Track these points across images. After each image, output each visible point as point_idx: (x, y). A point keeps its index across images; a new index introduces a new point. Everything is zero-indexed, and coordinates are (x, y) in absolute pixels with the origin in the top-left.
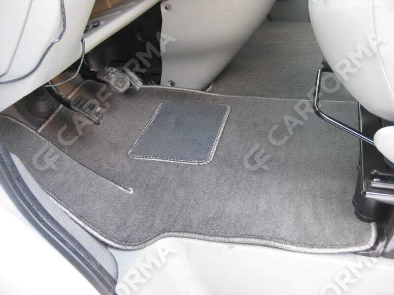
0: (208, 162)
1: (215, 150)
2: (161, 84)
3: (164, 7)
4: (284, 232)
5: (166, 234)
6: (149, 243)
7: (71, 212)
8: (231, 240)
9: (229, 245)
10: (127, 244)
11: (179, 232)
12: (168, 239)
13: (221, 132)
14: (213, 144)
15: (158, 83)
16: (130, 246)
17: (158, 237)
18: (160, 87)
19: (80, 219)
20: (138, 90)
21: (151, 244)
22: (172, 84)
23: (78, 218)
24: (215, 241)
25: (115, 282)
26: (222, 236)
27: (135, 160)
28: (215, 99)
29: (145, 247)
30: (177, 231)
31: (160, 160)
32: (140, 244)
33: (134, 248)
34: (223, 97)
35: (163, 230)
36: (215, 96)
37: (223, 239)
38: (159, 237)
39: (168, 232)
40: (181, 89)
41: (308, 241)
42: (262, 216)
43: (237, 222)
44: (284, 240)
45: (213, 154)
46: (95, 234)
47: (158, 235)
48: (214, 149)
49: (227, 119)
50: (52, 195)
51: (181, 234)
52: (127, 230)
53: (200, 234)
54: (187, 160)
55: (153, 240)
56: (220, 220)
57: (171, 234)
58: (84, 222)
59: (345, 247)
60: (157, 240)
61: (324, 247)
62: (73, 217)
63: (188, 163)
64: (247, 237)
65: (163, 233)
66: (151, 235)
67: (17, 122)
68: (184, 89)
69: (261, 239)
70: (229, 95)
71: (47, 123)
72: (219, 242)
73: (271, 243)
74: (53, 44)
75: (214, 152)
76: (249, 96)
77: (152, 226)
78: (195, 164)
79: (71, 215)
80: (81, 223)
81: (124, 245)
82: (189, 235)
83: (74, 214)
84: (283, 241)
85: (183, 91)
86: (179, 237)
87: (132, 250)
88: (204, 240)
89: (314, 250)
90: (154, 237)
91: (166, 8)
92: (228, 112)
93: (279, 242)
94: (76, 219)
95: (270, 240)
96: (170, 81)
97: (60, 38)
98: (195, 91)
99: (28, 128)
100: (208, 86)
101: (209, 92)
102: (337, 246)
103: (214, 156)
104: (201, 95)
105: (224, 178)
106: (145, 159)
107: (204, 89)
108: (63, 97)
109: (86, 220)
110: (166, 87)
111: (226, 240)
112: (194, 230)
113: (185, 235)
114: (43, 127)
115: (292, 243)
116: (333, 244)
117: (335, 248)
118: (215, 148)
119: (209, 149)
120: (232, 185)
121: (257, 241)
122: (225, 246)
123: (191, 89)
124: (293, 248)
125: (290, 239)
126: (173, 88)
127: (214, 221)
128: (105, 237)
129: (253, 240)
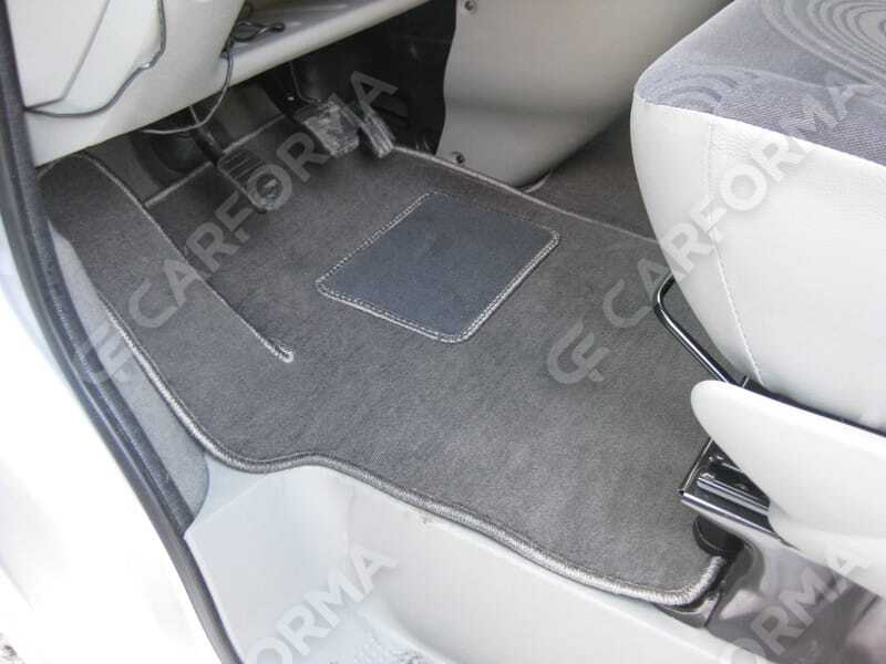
0: (459, 340)
1: (484, 319)
2: (438, 154)
3: (464, 4)
4: (534, 521)
5: (316, 458)
6: (280, 466)
7: (154, 368)
8: (429, 505)
9: (424, 514)
10: (240, 456)
11: (344, 461)
12: (318, 468)
13: (514, 285)
14: (485, 307)
15: (433, 151)
16: (242, 460)
17: (299, 460)
18: (433, 159)
19: (167, 387)
20: (380, 156)
21: (283, 469)
22: (460, 160)
23: (164, 383)
24: (401, 499)
25: (189, 518)
26: (415, 493)
27: (325, 298)
28: (536, 212)
29: (269, 472)
30: (339, 460)
31: (370, 311)
32: (262, 463)
33: (248, 467)
34: (553, 212)
35: (315, 449)
36: (538, 206)
37: (415, 499)
38: (303, 460)
39: (323, 455)
40: (474, 175)
41: (572, 553)
42: (508, 478)
43: (455, 474)
44: (528, 538)
45: (477, 327)
46: (187, 420)
47: (301, 456)
48: (484, 317)
49: (540, 262)
50: (129, 328)
51: (345, 467)
52: (250, 430)
53: (380, 477)
54: (421, 323)
55: (289, 464)
56: (426, 460)
57: (326, 460)
58: (172, 394)
59: (635, 588)
60: (296, 466)
61: (599, 575)
62: (156, 379)
63: (419, 331)
64: (460, 510)
65: (314, 454)
66: (288, 452)
67: (108, 174)
68: (481, 177)
69: (485, 521)
70: (568, 210)
71: (182, 182)
72: (407, 502)
73: (502, 535)
74: (139, 70)
75: (480, 323)
76: (607, 222)
77: (298, 436)
78: (432, 337)
79: (152, 375)
80: (167, 394)
81: (232, 457)
82: (359, 473)
83: (158, 374)
84: (525, 539)
85: (478, 179)
86: (340, 470)
87: (243, 470)
88: (382, 490)
89: (577, 574)
90: (293, 458)
91: (468, 6)
92: (549, 247)
93: (517, 539)
94: (159, 385)
95: (501, 528)
96: (455, 153)
97: (152, 63)
98: (502, 185)
99: (125, 190)
100: (536, 181)
101: (530, 194)
102: (624, 580)
103: (478, 331)
104: (510, 196)
105: (473, 381)
106: (344, 301)
107: (521, 186)
108: (211, 144)
109: (178, 392)
110: (444, 163)
111: (421, 503)
112: (370, 466)
113: (352, 470)
114: (172, 189)
115: (540, 549)
116: (618, 573)
117: (618, 583)
118: (487, 316)
119: (474, 314)
120: (482, 400)
121: (476, 522)
122: (416, 515)
123: (496, 180)
124: (539, 557)
125: (539, 538)
126: (458, 168)
127: (413, 459)
128: (204, 434)
129: (468, 519)
